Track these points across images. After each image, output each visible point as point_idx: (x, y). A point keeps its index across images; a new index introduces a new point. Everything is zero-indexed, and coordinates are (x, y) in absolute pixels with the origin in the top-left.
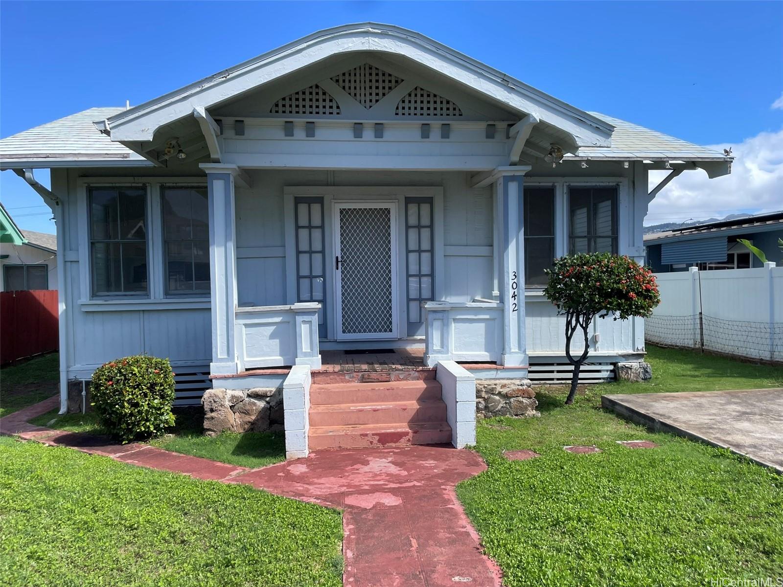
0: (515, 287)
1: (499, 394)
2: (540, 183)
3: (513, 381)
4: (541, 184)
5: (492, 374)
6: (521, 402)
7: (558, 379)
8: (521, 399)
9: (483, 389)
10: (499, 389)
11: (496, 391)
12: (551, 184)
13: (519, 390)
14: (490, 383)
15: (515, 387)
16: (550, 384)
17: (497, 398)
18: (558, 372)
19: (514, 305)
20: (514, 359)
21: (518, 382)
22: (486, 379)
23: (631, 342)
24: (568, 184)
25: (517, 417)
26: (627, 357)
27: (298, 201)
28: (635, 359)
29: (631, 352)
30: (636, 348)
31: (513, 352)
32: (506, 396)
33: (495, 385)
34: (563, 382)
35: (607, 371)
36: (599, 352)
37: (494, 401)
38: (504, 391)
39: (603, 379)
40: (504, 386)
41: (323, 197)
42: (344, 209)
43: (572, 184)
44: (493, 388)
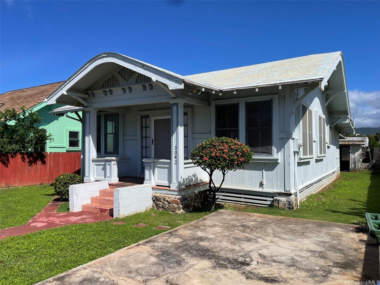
0: (176, 153)
1: (167, 201)
2: (231, 102)
3: (173, 196)
4: (233, 102)
5: (165, 192)
6: (174, 206)
7: (244, 202)
8: (174, 204)
9: (162, 198)
10: (167, 199)
11: (166, 200)
12: (237, 102)
13: (173, 200)
14: (164, 196)
15: (172, 199)
16: (240, 204)
17: (166, 203)
18: (244, 198)
19: (175, 161)
20: (174, 186)
21: (174, 196)
22: (164, 194)
23: (283, 186)
24: (245, 101)
25: (172, 213)
26: (280, 194)
27: (142, 117)
28: (285, 196)
29: (283, 191)
30: (286, 190)
31: (174, 183)
32: (169, 203)
33: (166, 197)
34: (246, 203)
35: (270, 201)
36: (265, 190)
37: (165, 204)
38: (169, 200)
39: (268, 205)
40: (169, 198)
41: (149, 115)
42: (155, 120)
43: (248, 101)
44: (165, 198)
